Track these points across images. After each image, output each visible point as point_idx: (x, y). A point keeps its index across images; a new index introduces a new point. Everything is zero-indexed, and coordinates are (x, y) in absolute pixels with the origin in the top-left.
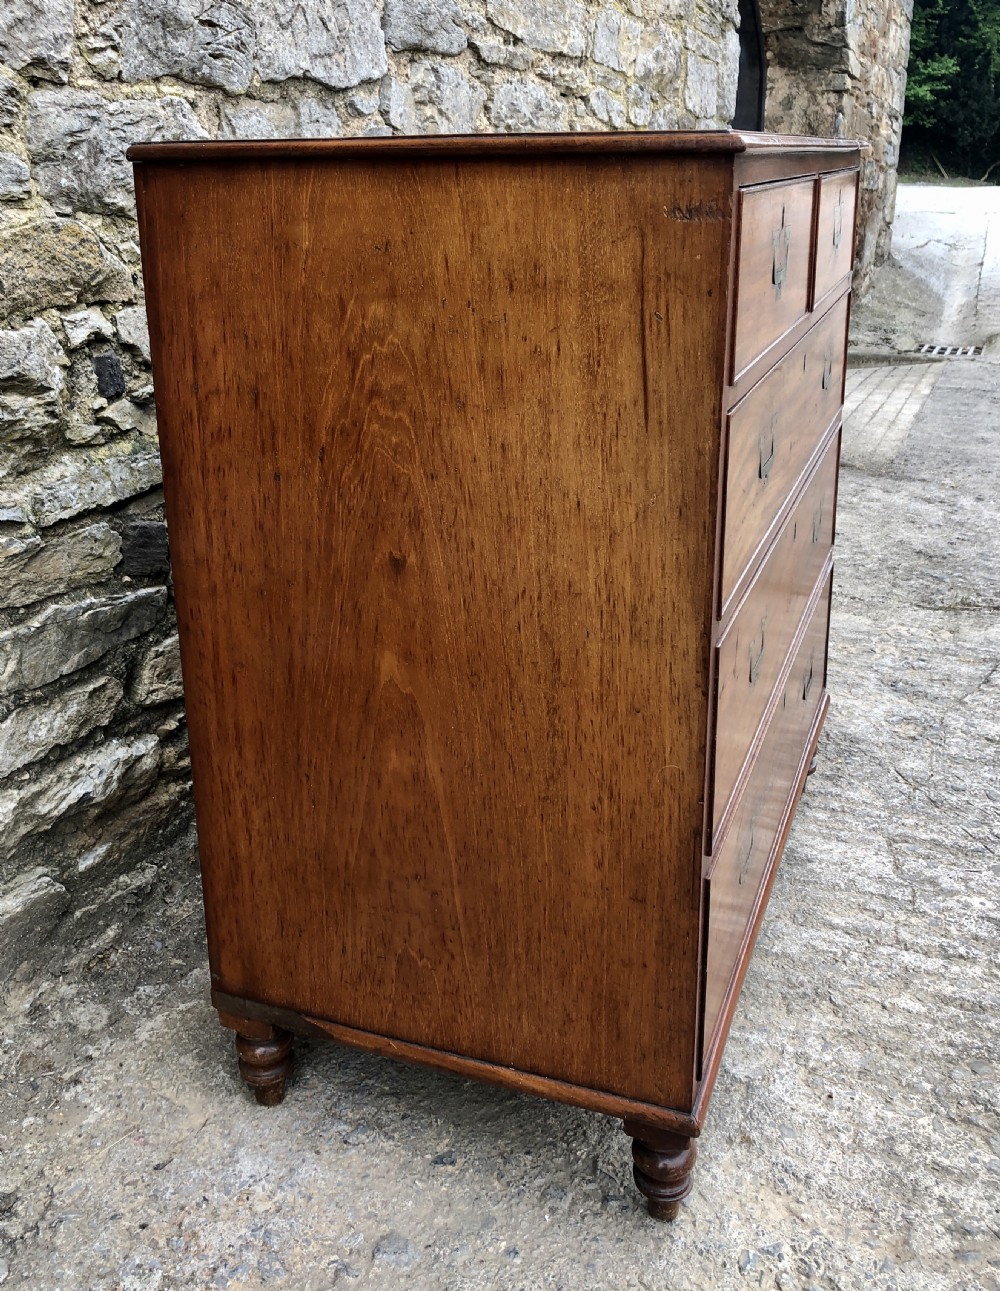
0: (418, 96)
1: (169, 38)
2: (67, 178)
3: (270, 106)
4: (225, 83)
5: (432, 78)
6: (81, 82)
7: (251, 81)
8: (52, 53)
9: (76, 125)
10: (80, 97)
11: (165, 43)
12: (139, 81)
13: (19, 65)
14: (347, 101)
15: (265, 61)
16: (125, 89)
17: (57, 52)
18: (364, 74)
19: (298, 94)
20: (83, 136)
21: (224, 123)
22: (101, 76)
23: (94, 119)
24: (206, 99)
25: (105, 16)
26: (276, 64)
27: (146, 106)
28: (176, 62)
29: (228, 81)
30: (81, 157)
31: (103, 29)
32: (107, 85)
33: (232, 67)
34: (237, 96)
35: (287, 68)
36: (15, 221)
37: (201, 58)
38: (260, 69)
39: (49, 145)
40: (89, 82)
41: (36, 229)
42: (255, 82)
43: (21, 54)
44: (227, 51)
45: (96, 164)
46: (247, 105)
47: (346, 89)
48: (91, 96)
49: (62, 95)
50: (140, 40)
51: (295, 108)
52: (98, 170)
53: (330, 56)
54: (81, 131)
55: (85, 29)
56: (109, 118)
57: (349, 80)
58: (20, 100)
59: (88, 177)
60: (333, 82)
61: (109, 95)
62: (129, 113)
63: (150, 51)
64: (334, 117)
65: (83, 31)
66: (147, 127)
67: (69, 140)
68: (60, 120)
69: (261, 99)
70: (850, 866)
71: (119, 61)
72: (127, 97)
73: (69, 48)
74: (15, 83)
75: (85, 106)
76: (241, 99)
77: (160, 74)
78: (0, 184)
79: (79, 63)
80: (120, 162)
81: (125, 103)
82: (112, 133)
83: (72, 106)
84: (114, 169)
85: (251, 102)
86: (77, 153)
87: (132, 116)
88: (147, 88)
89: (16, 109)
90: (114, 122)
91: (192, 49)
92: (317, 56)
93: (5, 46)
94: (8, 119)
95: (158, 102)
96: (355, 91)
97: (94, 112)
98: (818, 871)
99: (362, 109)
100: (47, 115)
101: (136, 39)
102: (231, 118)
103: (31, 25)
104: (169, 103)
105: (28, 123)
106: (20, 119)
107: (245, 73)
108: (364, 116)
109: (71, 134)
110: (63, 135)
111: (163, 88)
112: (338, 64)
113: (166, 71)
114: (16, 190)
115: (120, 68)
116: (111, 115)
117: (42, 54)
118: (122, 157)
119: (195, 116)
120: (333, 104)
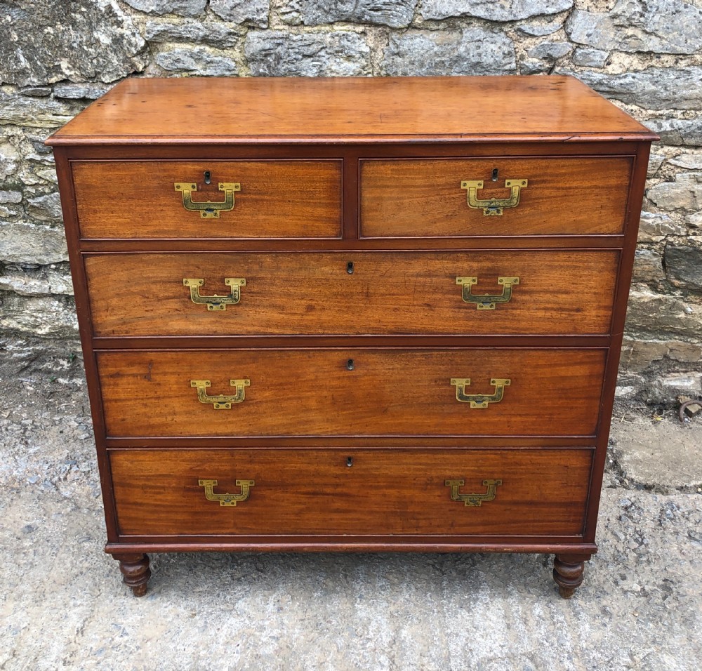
0: (617, 21)
1: (339, 4)
2: (263, 69)
3: (434, 33)
4: (386, 22)
5: (639, 9)
6: (276, 27)
7: (413, 20)
8: (255, 17)
9: (268, 46)
10: (274, 34)
11: (336, 6)
12: (317, 25)
13: (239, 22)
14: (516, 27)
15: (426, 9)
16: (307, 29)
17: (258, 16)
18: (535, 11)
19: (464, 25)
20: (272, 51)
21: (390, 43)
22: (290, 24)
23: (279, 44)
24: (372, 32)
26: (434, 11)
27: (318, 38)
28: (342, 15)
29: (389, 21)
30: (271, 60)
32: (295, 28)
33: (392, 14)
34: (400, 29)
35: (443, 12)
37: (363, 12)
38: (423, 14)
39: (253, 54)
40: (281, 27)
42: (417, 21)
43: (240, 18)
44: (384, 7)
45: (278, 63)
46: (410, 33)
47: (512, 22)
48: (280, 34)
49: (264, 34)
50: (319, 6)
51: (461, 32)
52: (279, 67)
54: (270, 49)
55: (281, 3)
56: (292, 43)
57: (515, 16)
58: (239, 36)
59: (274, 69)
60: (494, 19)
61: (295, 32)
62: (305, 40)
63: (325, 11)
64: (501, 38)
65: (278, 5)
66: (316, 47)
67: (264, 53)
68: (259, 44)
69: (427, 29)
70: (475, 632)
71: (301, 17)
72: (308, 32)
73: (265, 14)
74: (232, 30)
75: (275, 38)
76: (405, 30)
77: (332, 21)
78: (219, 71)
79: (275, 20)
80: (293, 63)
81: (305, 35)
82: (290, 50)
83: (268, 38)
84: (289, 67)
85: (417, 31)
86: (269, 58)
87: (307, 43)
88: (323, 28)
89: (235, 40)
90: (294, 45)
91: (356, 7)
92: (478, 4)
93: (231, 15)
94: (230, 45)
95: (329, 35)
96: (523, 22)
97: (280, 41)
98: (459, 616)
99: (532, 33)
100: (253, 42)
101: (315, 6)
102: (396, 40)
103: (244, 6)
104: (337, 35)
105: (246, 45)
106: (239, 44)
107: (405, 17)
108: (537, 36)
109: (265, 50)
110: (260, 51)
111: (335, 27)
112: (502, 7)
113: (337, 19)
114: (227, 73)
115: (302, 19)
116: (294, 41)
117: (251, 17)
118: (295, 61)
119: (363, 40)
120: (501, 30)
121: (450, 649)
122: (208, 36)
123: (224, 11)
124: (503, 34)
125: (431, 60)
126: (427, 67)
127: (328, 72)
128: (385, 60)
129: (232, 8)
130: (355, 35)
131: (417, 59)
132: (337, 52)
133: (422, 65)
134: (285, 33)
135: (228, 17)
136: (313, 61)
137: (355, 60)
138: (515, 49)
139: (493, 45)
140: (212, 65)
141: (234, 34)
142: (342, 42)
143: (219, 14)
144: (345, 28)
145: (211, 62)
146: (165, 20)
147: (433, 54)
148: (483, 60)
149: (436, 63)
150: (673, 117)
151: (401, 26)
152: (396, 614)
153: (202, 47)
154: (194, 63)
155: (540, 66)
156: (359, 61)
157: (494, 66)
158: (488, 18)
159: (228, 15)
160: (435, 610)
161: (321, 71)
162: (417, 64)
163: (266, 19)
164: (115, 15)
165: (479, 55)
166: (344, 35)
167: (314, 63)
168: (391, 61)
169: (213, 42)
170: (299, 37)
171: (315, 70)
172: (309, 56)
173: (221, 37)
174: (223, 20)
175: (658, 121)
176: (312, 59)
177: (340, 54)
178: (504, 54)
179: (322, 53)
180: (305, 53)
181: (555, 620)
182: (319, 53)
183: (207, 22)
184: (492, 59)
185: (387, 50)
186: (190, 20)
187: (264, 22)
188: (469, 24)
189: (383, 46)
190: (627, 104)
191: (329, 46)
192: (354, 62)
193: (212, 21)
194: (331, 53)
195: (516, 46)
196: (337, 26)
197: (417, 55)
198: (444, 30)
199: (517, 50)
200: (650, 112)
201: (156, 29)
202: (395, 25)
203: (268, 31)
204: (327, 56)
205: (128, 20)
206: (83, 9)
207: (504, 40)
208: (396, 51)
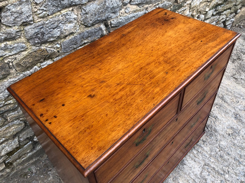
1: (61, 1)
2: (37, 41)
3: (96, 1)
4: (80, 3)
6: (37, 21)
8: (27, 20)
9: (37, 31)
10: (37, 24)
11: (60, 3)
12: (54, 13)
13: (19, 25)
16: (50, 17)
17: (28, 19)
20: (39, 32)
21: (82, 10)
22: (43, 17)
23: (41, 28)
24: (75, 9)
25: (41, 5)
27: (56, 19)
28: (64, 6)
29: (82, 2)
30: (40, 36)
31: (41, 8)
32: (45, 18)
34: (86, 4)
36: (24, 54)
37: (72, 2)
39: (30, 37)
40: (39, 20)
41: (30, 53)
43: (19, 23)
46: (88, 4)
48: (40, 23)
49: (33, 26)
52: (44, 37)
54: (38, 32)
55: (36, 10)
56: (46, 25)
58: (21, 31)
59: (42, 39)
61: (46, 20)
62: (52, 22)
63: (56, 6)
65: (35, 11)
66: (57, 23)
67: (36, 34)
68: (32, 31)
70: (192, 169)
71: (47, 13)
72: (51, 18)
73: (31, 17)
74: (18, 30)
75: (39, 26)
77: (60, 10)
78: (18, 50)
79: (36, 17)
80: (50, 33)
81: (51, 20)
82: (47, 29)
83: (35, 27)
84: (49, 35)
85: (91, 2)
86: (38, 35)
87: (53, 22)
88: (57, 14)
89: (20, 34)
90: (48, 26)
91: (69, 1)
93: (14, 23)
94: (18, 37)
95: (60, 16)
97: (41, 27)
98: (185, 168)
100: (29, 31)
101: (52, 6)
102: (84, 8)
103: (20, 17)
104: (63, 15)
105: (25, 34)
106: (22, 34)
109: (36, 33)
110: (34, 34)
111: (62, 12)
113: (62, 8)
114: (22, 49)
115: (48, 14)
116: (47, 24)
117: (25, 21)
118: (50, 32)
119: (73, 13)
121: (192, 178)
122: (7, 37)
123: (10, 23)
125: (98, 12)
126: (98, 15)
127: (64, 31)
128: (82, 17)
129: (14, 20)
130: (70, 12)
131: (93, 13)
132: (65, 22)
133: (95, 15)
134: (42, 22)
135: (13, 25)
136: (57, 29)
137: (72, 22)
140: (14, 49)
142: (66, 17)
143: (8, 25)
144: (66, 10)
145: (13, 48)
147: (98, 9)
148: (114, 6)
149: (100, 12)
150: (159, 4)
151: (86, 2)
152: (174, 180)
153: (5, 43)
154: (4, 51)
156: (74, 21)
157: (117, 6)
159: (13, 24)
160: (179, 171)
161: (61, 32)
162: (93, 15)
163: (32, 19)
165: (112, 4)
166: (66, 14)
167: (58, 30)
168: (84, 17)
169: (10, 38)
170: (48, 21)
171: (59, 32)
172: (55, 28)
173: (14, 35)
174: (11, 27)
175: (156, 7)
176: (56, 28)
177: (67, 22)
179: (60, 25)
180: (54, 27)
181: (200, 152)
182: (59, 25)
183: (3, 31)
185: (82, 13)
187: (32, 21)
189: (80, 12)
190: (149, 4)
191: (62, 21)
192: (72, 23)
193: (5, 29)
194: (64, 23)
196: (62, 11)
197: (92, 11)
200: (154, 5)
202: (84, 3)
203: (34, 24)
204: (62, 25)
208: (85, 12)
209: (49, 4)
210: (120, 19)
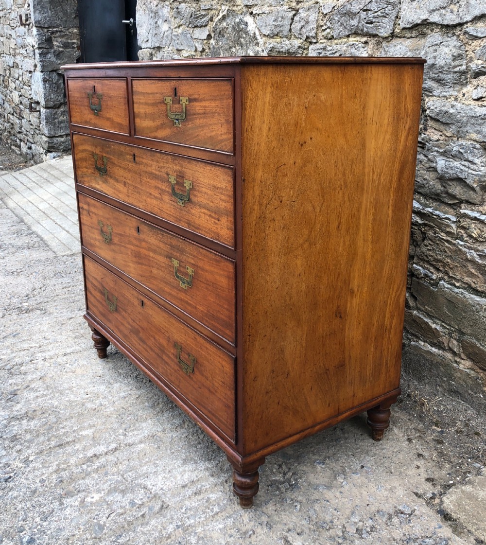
1: (351, 20)
3: (409, 40)
4: (377, 33)
6: (321, 41)
7: (394, 30)
8: (310, 34)
10: (319, 46)
11: (349, 22)
12: (341, 38)
14: (464, 30)
16: (336, 41)
18: (477, 12)
19: (430, 32)
21: (382, 50)
22: (326, 38)
24: (371, 42)
25: (328, 18)
26: (405, 20)
27: (339, 48)
28: (352, 29)
29: (379, 32)
32: (330, 41)
33: (380, 26)
34: (386, 38)
35: (410, 20)
37: (363, 26)
38: (401, 24)
40: (323, 41)
42: (396, 30)
43: (304, 36)
44: (374, 20)
46: (395, 41)
47: (461, 25)
48: (322, 46)
49: (315, 47)
50: (341, 23)
51: (427, 38)
53: (444, 8)
56: (326, 52)
57: (461, 19)
58: (304, 49)
60: (445, 23)
61: (329, 44)
62: (333, 50)
63: (344, 27)
64: (453, 42)
65: (322, 24)
66: (337, 54)
69: (404, 37)
71: (331, 32)
72: (335, 44)
73: (314, 31)
74: (300, 45)
75: (319, 49)
76: (390, 39)
77: (348, 34)
79: (320, 36)
81: (334, 46)
83: (316, 49)
85: (398, 39)
87: (334, 52)
88: (343, 40)
89: (301, 52)
90: (327, 54)
91: (359, 22)
92: (434, 11)
93: (300, 34)
94: (299, 55)
95: (346, 45)
96: (469, 24)
99: (476, 35)
101: (339, 23)
102: (385, 47)
103: (305, 27)
104: (350, 45)
106: (304, 54)
107: (388, 27)
108: (481, 38)
111: (350, 39)
112: (452, 12)
113: (350, 33)
115: (332, 34)
116: (328, 51)
117: (308, 35)
119: (366, 49)
120: (454, 34)
122: (289, 49)
123: (297, 32)
124: (455, 38)
129: (300, 29)
130: (360, 45)
134: (324, 45)
135: (299, 36)
138: (466, 51)
139: (447, 48)
141: (302, 48)
142: (351, 50)
143: (295, 34)
144: (355, 39)
146: (274, 40)
148: (437, 62)
151: (386, 35)
155: (483, 67)
157: (446, 68)
158: (441, 23)
163: (314, 35)
164: (256, 39)
165: (435, 57)
166: (353, 44)
170: (331, 48)
173: (295, 50)
174: (297, 38)
178: (453, 56)
183: (291, 40)
184: (444, 61)
186: (284, 39)
187: (314, 38)
188: (432, 30)
189: (378, 53)
193: (293, 39)
195: (467, 49)
196: (351, 37)
198: (416, 37)
199: (467, 53)
201: (270, 46)
202: (383, 35)
203: (317, 44)
205: (261, 41)
206: (244, 36)
207: (455, 43)
209: (336, 18)
210: (453, 106)
